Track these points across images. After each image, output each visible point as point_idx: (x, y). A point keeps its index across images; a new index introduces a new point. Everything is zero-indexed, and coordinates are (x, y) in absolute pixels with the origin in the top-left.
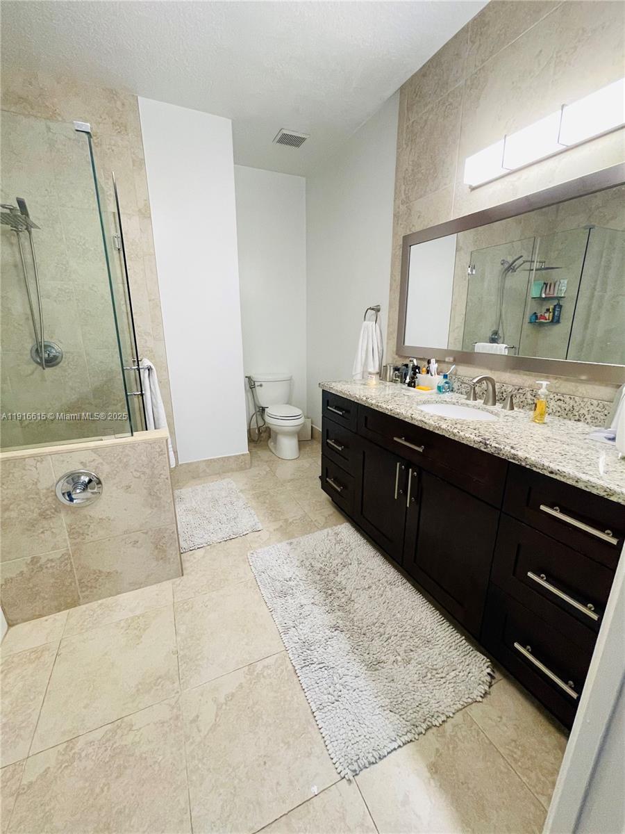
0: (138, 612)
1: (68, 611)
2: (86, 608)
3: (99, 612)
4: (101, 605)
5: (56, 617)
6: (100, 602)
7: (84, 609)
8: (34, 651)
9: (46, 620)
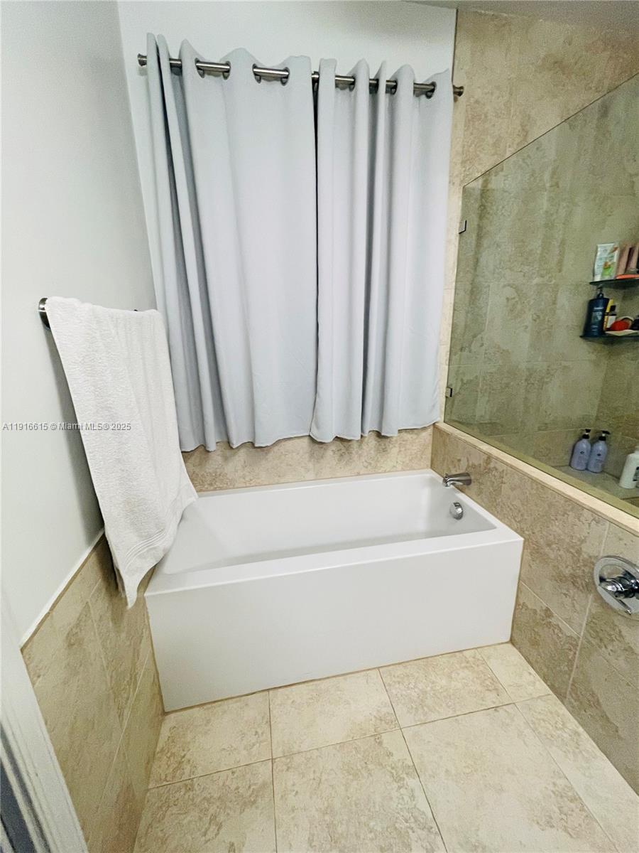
0: (591, 805)
1: (551, 692)
2: (563, 715)
3: (565, 735)
4: (577, 733)
5: (538, 683)
6: (581, 730)
7: (561, 712)
8: (494, 680)
9: (530, 674)
